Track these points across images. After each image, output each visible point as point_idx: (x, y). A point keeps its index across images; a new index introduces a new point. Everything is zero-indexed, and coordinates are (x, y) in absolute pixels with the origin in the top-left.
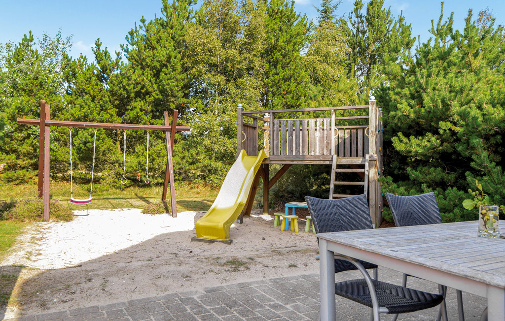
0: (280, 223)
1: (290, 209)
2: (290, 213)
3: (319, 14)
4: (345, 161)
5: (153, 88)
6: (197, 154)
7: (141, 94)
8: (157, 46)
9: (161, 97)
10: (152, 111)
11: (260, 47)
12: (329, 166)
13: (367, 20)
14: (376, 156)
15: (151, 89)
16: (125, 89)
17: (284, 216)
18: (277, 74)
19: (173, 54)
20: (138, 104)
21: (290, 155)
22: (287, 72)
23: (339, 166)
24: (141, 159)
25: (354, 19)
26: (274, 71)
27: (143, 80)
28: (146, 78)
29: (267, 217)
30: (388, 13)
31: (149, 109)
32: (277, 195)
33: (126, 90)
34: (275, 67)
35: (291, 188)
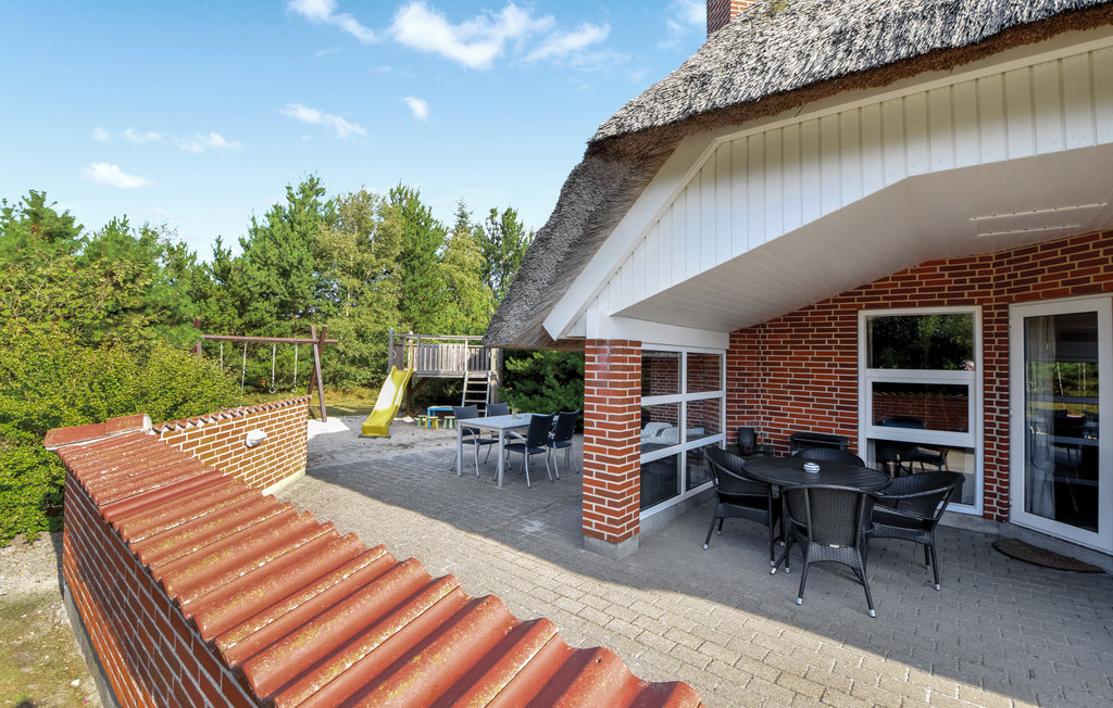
0: (423, 423)
1: (431, 412)
2: (431, 415)
3: (456, 218)
4: (475, 375)
5: (280, 288)
6: (329, 359)
7: (265, 296)
8: (284, 243)
9: (290, 299)
10: (277, 313)
11: (397, 252)
12: (462, 380)
13: (502, 228)
14: (495, 372)
15: (277, 290)
16: (249, 290)
17: (427, 418)
18: (414, 281)
19: (305, 257)
20: (262, 305)
21: (427, 371)
22: (424, 281)
23: (470, 379)
24: (267, 364)
25: (490, 225)
26: (411, 277)
27: (269, 281)
28: (272, 278)
29: (408, 419)
30: (522, 225)
31: (275, 310)
32: (417, 401)
33: (251, 292)
34: (413, 274)
35: (429, 394)
